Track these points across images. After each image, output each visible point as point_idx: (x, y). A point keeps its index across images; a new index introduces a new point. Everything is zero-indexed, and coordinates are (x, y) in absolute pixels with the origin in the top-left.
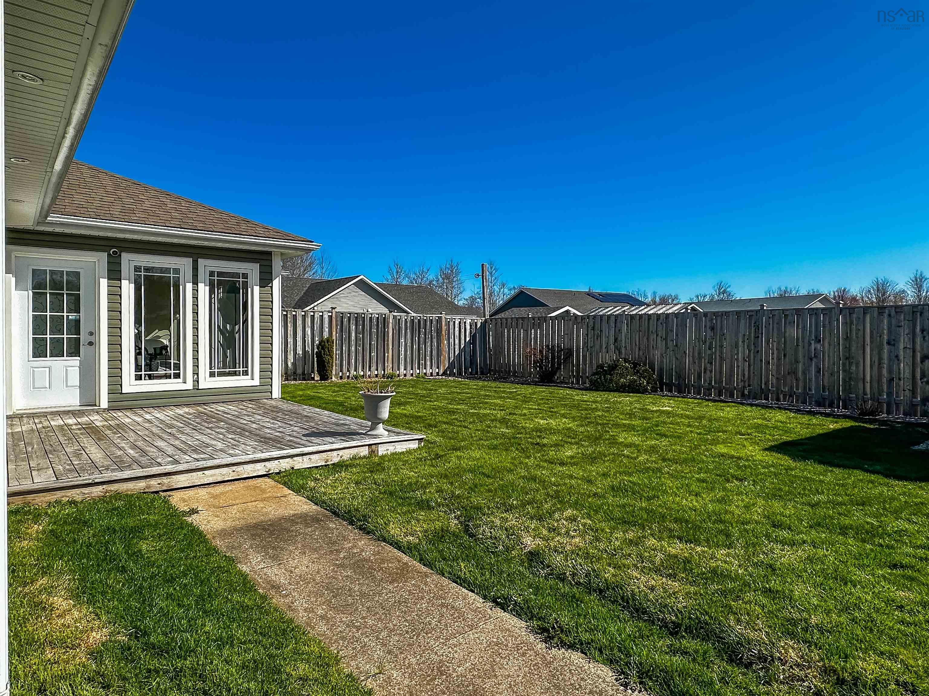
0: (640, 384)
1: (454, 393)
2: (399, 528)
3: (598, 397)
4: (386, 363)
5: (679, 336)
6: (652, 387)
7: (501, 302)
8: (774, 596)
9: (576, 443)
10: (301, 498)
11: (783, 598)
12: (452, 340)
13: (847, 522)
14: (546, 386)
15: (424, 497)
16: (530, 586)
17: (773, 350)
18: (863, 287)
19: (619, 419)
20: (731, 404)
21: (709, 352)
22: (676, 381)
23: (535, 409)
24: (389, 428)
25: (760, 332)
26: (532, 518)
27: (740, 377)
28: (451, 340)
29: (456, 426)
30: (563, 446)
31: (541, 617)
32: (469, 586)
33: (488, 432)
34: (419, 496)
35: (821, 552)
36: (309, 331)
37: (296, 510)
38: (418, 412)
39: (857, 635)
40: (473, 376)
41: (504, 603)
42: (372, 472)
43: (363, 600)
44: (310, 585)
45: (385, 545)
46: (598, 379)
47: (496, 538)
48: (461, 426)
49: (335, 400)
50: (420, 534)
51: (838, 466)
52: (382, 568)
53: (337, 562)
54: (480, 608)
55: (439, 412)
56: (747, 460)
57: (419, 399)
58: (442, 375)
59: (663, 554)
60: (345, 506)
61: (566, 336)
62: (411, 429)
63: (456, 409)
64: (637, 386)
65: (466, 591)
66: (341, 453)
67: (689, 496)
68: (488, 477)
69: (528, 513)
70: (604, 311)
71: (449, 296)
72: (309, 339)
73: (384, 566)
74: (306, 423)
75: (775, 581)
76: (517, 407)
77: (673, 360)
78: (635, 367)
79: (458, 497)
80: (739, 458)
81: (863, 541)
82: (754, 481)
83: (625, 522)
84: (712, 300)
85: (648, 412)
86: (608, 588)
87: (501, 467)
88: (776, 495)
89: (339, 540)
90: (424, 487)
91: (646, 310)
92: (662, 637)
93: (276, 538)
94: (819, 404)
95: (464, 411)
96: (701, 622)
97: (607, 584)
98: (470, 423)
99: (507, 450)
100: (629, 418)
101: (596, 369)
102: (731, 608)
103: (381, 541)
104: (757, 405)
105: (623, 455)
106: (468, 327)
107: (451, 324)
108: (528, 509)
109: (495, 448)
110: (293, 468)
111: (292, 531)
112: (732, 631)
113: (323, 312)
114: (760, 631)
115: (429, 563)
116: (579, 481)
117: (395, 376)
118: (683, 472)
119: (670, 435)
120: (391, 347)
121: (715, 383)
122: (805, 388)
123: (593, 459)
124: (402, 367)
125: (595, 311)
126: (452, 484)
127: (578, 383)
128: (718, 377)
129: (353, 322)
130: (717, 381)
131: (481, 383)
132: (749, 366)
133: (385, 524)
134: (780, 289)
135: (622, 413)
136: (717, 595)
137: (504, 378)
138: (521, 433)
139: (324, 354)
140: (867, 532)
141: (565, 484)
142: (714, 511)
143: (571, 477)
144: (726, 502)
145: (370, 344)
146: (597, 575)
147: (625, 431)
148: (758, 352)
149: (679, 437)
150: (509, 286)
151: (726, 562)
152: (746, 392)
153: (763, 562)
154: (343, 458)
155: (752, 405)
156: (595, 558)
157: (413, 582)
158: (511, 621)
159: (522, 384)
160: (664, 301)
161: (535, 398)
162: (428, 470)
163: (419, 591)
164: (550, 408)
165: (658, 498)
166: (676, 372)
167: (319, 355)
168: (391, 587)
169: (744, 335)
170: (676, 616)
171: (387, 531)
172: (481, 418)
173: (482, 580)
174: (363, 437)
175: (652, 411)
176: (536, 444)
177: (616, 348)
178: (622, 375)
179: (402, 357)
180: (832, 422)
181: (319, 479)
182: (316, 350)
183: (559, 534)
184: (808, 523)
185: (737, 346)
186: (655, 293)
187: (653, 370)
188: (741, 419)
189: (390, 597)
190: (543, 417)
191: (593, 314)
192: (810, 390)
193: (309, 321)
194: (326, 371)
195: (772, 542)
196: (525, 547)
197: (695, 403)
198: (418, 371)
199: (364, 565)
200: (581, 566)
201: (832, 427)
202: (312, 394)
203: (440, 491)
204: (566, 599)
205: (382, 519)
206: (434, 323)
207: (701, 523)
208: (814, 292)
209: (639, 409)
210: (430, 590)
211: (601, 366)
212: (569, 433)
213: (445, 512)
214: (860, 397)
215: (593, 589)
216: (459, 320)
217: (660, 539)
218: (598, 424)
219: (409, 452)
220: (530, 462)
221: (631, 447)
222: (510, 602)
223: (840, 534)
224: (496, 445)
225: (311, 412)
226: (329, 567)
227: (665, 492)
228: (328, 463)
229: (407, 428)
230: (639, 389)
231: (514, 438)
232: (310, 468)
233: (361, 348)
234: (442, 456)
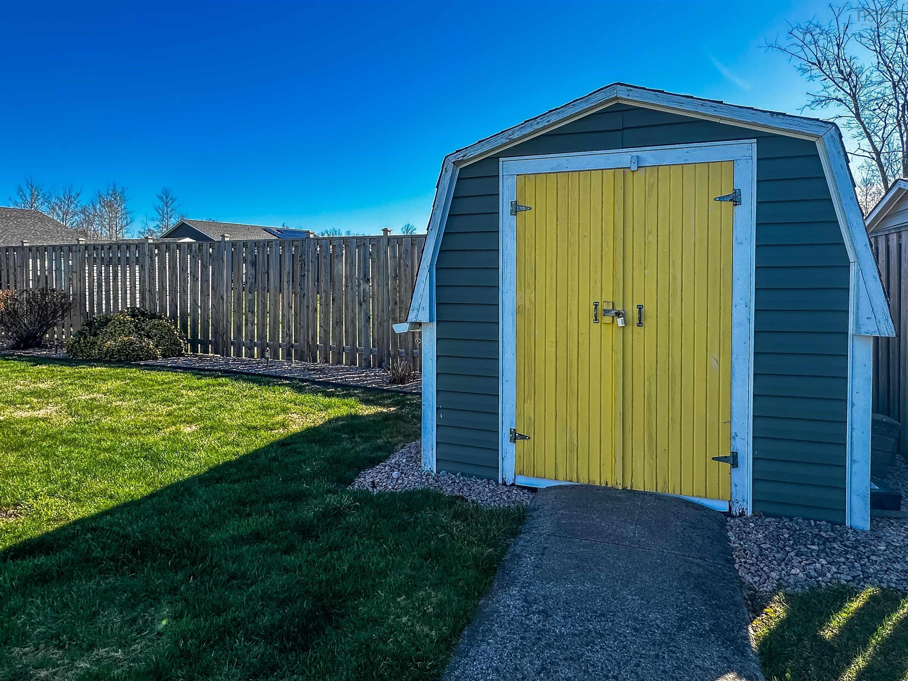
21: (250, 296)
22: (212, 337)
27: (285, 330)
61: (75, 275)
121: (258, 338)
128: (261, 329)
130: (260, 335)
132: (295, 313)
148: (304, 296)
166: (212, 325)
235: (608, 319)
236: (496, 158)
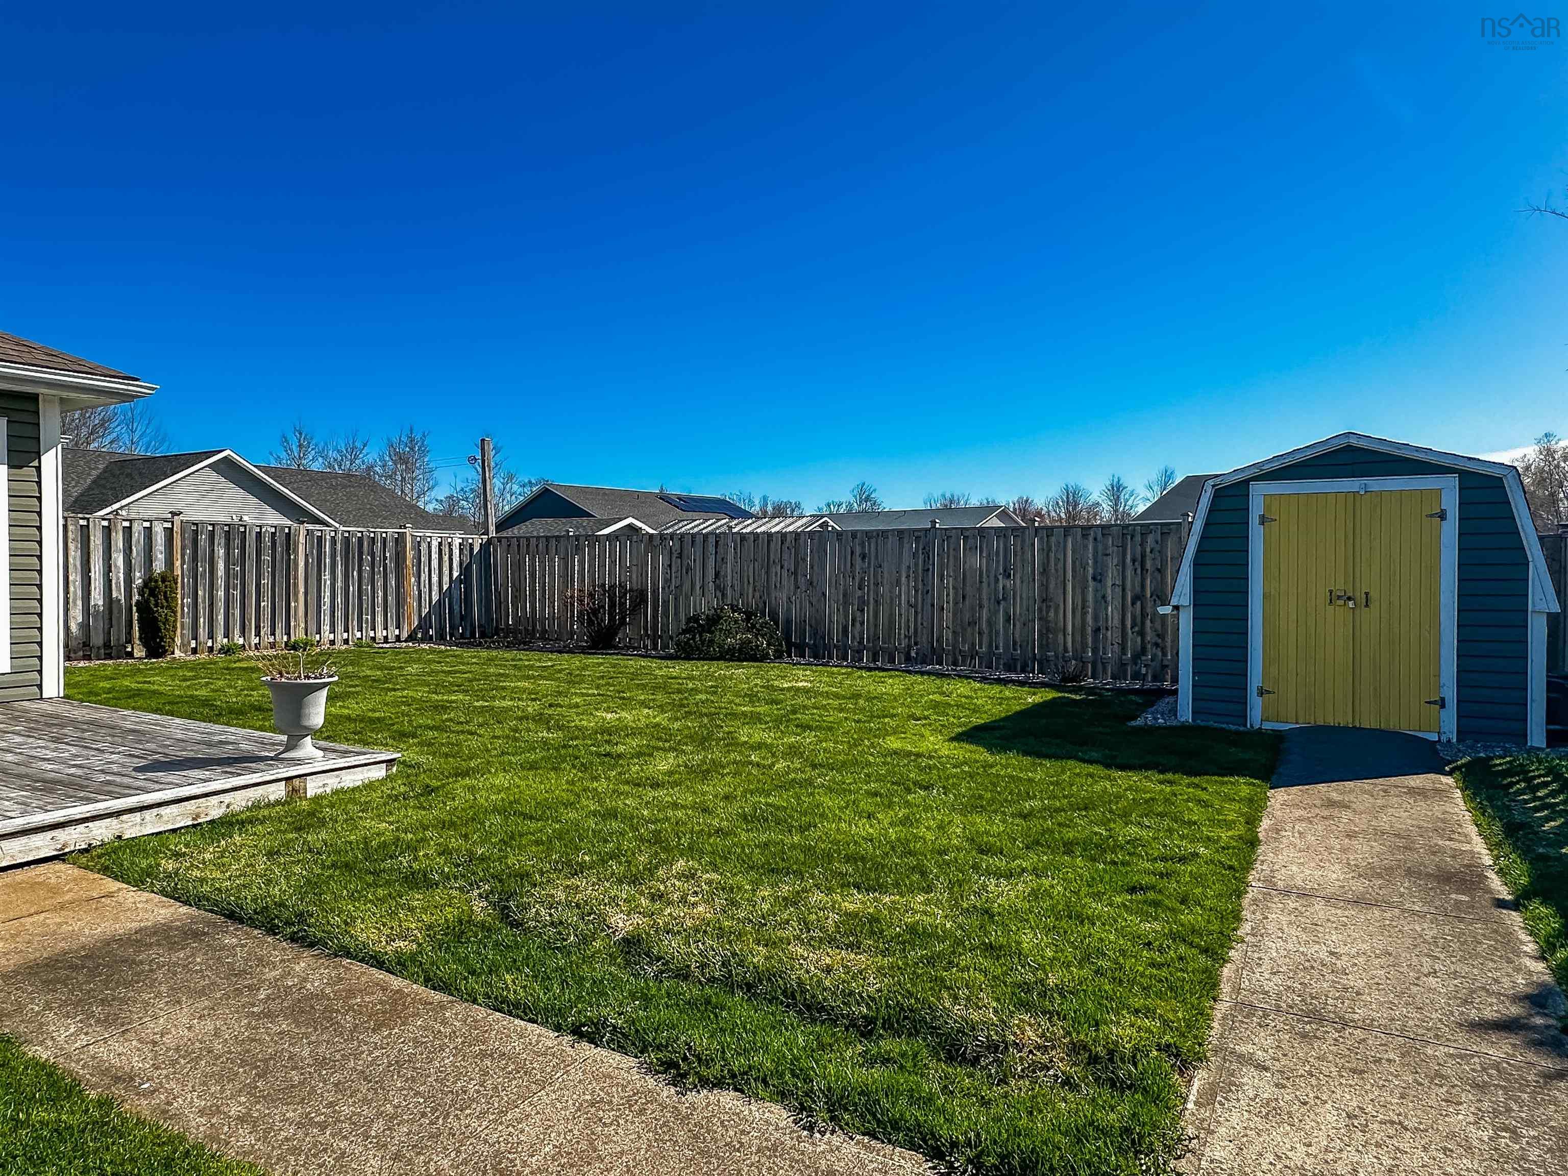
0: (757, 646)
1: (438, 672)
2: (375, 928)
3: (693, 670)
4: (292, 620)
5: (815, 568)
6: (776, 651)
7: (507, 508)
8: (998, 955)
9: (671, 749)
10: (146, 894)
11: (1010, 955)
12: (424, 577)
13: (1070, 835)
14: (603, 654)
15: (415, 866)
16: (633, 996)
17: (948, 588)
18: (1050, 496)
19: (735, 704)
20: (893, 673)
21: (859, 593)
22: (810, 640)
23: (594, 695)
24: (322, 743)
25: (931, 562)
26: (620, 882)
27: (902, 631)
28: (423, 575)
29: (454, 732)
30: (651, 755)
31: (661, 1044)
32: (526, 1014)
33: (516, 739)
34: (405, 864)
35: (1046, 882)
36: (119, 559)
37: (141, 921)
38: (373, 711)
39: (1106, 992)
40: (467, 640)
41: (593, 1032)
42: (299, 829)
43: (324, 1072)
44: (203, 1062)
45: (351, 963)
46: (689, 639)
47: (561, 923)
48: (463, 732)
49: (191, 696)
50: (419, 935)
51: (1048, 757)
52: (351, 1008)
53: (255, 1009)
54: (553, 1048)
55: (417, 709)
56: (930, 757)
57: (371, 687)
58: (406, 641)
59: (837, 914)
60: (254, 900)
61: (634, 568)
62: (366, 744)
63: (447, 701)
64: (752, 649)
65: (522, 1023)
66: (227, 798)
67: (860, 819)
68: (531, 818)
69: (613, 874)
70: (688, 527)
71: (406, 495)
72: (119, 575)
73: (354, 1002)
74: (136, 746)
75: (996, 932)
76: (560, 693)
77: (805, 608)
78: (748, 619)
79: (483, 859)
80: (919, 755)
81: (1093, 859)
82: (944, 788)
83: (773, 870)
84: (850, 512)
85: (776, 690)
86: (760, 981)
87: (553, 798)
88: (975, 806)
89: (251, 967)
90: (412, 848)
91: (754, 526)
92: (850, 1043)
93: (106, 983)
94: (1010, 668)
95: (464, 704)
96: (904, 1010)
97: (758, 973)
98: (480, 725)
99: (555, 769)
100: (750, 702)
101: (687, 623)
102: (943, 980)
103: (341, 956)
104: (929, 673)
105: (751, 763)
106: (456, 552)
107: (424, 546)
108: (611, 866)
109: (533, 766)
110: (119, 837)
111: (141, 963)
112: (948, 1015)
113: (151, 521)
114: (986, 1007)
115: (444, 983)
116: (690, 812)
117: (312, 645)
118: (844, 783)
119: (817, 726)
120: (302, 590)
121: (868, 641)
122: (990, 645)
123: (704, 773)
124: (326, 628)
125: (672, 526)
126: (466, 836)
127: (655, 648)
128: (872, 629)
129: (219, 540)
130: (871, 637)
131: (484, 654)
132: (916, 612)
133: (346, 923)
134: (944, 496)
135: (737, 695)
136: (921, 965)
137: (525, 643)
138: (577, 738)
139: (156, 605)
140: (1096, 846)
141: (667, 819)
142: (899, 840)
143: (675, 806)
144: (912, 824)
145: (258, 585)
146: (742, 961)
147: (747, 724)
148: (928, 592)
149: (830, 729)
150: (520, 479)
151: (925, 913)
152: (913, 654)
153: (975, 907)
154: (231, 807)
155: (922, 673)
156: (734, 933)
157: (419, 1023)
158: (611, 1061)
159: (560, 652)
160: (779, 512)
161: (589, 676)
162: (415, 815)
163: (434, 1037)
164: (619, 692)
165: (815, 826)
166: (811, 626)
167: (143, 607)
168: (376, 1038)
169: (909, 567)
170: (869, 1007)
171: (351, 937)
172: (499, 716)
173: (549, 999)
174: (271, 765)
175: (783, 689)
176: (605, 755)
177: (717, 587)
178: (728, 633)
179: (326, 608)
180: (1029, 693)
181: (184, 854)
182: (136, 597)
183: (670, 903)
184: (1023, 842)
185: (898, 582)
186: (765, 499)
187: (777, 624)
188: (911, 696)
189: (378, 1057)
190: (609, 707)
191: (671, 530)
192: (997, 648)
193: (118, 540)
194: (162, 639)
195: (983, 875)
196: (614, 933)
197: (843, 674)
198: (359, 635)
199: (312, 1007)
200: (714, 950)
201: (1030, 700)
202: (133, 685)
203: (444, 852)
204: (697, 1007)
205: (338, 916)
206: (390, 544)
207: (883, 858)
208: (988, 503)
209: (762, 687)
210: (454, 1032)
211: (696, 619)
212: (657, 732)
213: (461, 889)
214: (1060, 656)
215: (738, 985)
216: (439, 540)
217: (830, 890)
218: (702, 715)
219: (370, 786)
220: (601, 786)
221: (760, 748)
222: (604, 1028)
223: (1064, 853)
224: (536, 762)
225: (143, 722)
226: (238, 1020)
227: (823, 816)
228: (200, 821)
229: (356, 742)
230: (756, 654)
231: (564, 747)
232: (160, 833)
233: (237, 593)
234: (437, 788)
235: (1341, 602)
236: (1246, 482)
